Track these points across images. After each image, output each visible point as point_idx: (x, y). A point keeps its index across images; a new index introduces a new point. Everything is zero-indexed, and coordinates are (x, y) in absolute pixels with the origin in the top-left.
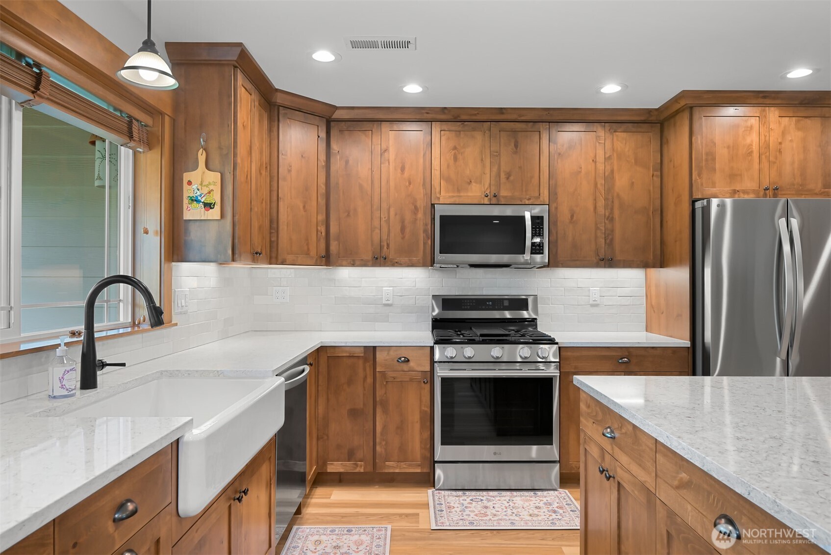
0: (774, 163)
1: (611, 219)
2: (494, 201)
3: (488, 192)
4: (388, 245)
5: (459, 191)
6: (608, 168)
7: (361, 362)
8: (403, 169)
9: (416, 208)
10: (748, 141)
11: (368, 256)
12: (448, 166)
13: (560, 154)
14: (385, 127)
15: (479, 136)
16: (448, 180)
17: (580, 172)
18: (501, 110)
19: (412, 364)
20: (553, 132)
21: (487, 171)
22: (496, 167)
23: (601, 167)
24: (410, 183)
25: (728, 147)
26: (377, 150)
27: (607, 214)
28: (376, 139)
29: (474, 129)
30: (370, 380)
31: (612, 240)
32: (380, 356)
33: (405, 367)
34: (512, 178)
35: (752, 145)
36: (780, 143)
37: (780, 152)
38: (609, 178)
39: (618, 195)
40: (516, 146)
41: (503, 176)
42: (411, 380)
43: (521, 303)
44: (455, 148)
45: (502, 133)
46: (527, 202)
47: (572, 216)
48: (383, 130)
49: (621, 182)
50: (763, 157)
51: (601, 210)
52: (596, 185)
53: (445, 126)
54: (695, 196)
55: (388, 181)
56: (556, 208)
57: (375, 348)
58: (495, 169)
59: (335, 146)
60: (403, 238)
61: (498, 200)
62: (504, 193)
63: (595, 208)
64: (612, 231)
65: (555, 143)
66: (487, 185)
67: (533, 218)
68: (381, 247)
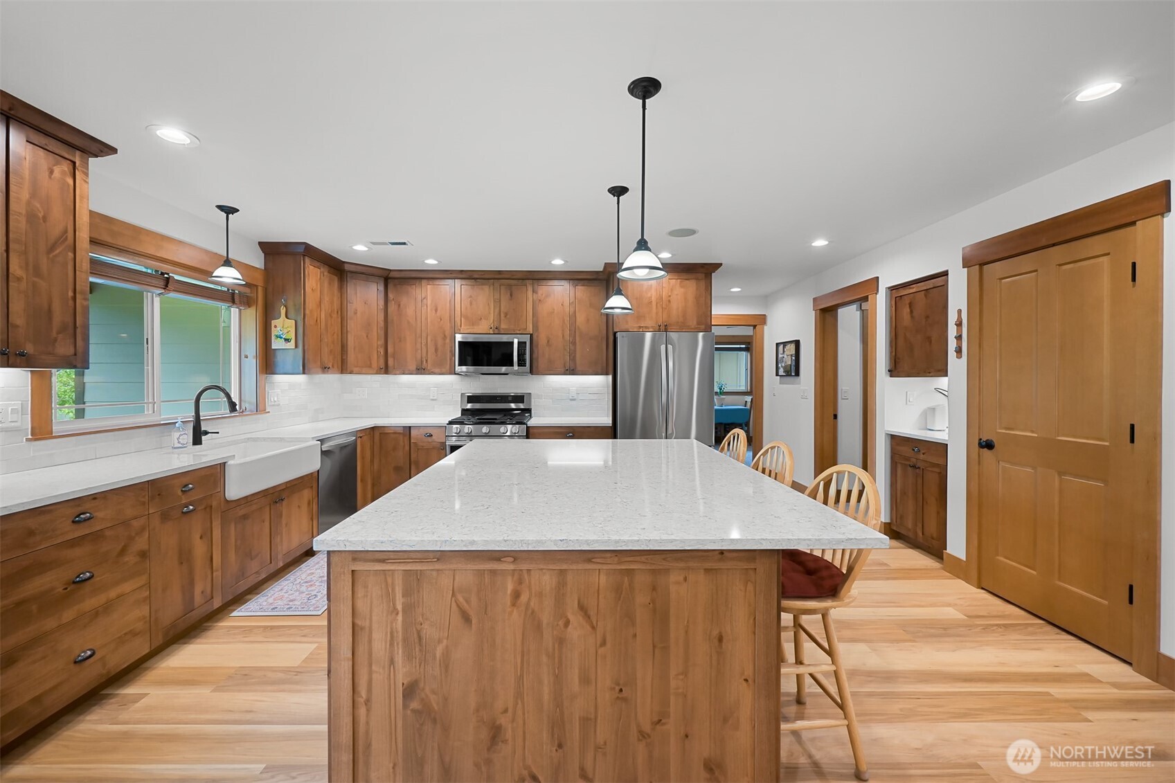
0: (666, 309)
1: (574, 343)
2: (496, 331)
3: (492, 326)
4: (427, 361)
5: (473, 325)
6: (572, 310)
7: (401, 437)
8: (436, 310)
9: (445, 336)
10: (649, 295)
11: (413, 367)
12: (466, 308)
13: (540, 300)
14: (424, 282)
15: (486, 288)
16: (467, 318)
17: (553, 312)
18: (500, 272)
19: (434, 437)
20: (536, 286)
21: (492, 312)
22: (498, 309)
23: (567, 309)
24: (441, 320)
25: (637, 299)
26: (419, 298)
27: (571, 340)
28: (418, 291)
29: (483, 284)
30: (407, 448)
31: (575, 357)
32: (413, 432)
33: (429, 439)
34: (508, 316)
35: (651, 297)
36: (670, 296)
37: (669, 301)
38: (573, 317)
39: (578, 327)
40: (511, 295)
41: (502, 315)
42: (434, 448)
43: (519, 399)
44: (471, 297)
45: (502, 287)
46: (518, 332)
47: (548, 341)
48: (423, 284)
49: (581, 319)
50: (659, 305)
51: (567, 337)
52: (564, 321)
53: (464, 282)
54: (615, 330)
55: (427, 319)
56: (537, 336)
57: (410, 427)
58: (497, 310)
59: (391, 296)
60: (437, 356)
61: (499, 330)
62: (503, 326)
63: (563, 336)
64: (575, 351)
65: (537, 293)
66: (492, 321)
67: (519, 343)
68: (422, 362)
